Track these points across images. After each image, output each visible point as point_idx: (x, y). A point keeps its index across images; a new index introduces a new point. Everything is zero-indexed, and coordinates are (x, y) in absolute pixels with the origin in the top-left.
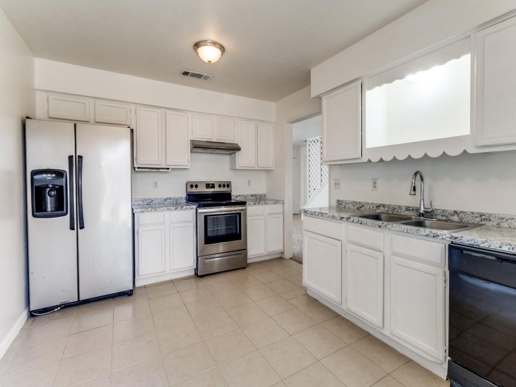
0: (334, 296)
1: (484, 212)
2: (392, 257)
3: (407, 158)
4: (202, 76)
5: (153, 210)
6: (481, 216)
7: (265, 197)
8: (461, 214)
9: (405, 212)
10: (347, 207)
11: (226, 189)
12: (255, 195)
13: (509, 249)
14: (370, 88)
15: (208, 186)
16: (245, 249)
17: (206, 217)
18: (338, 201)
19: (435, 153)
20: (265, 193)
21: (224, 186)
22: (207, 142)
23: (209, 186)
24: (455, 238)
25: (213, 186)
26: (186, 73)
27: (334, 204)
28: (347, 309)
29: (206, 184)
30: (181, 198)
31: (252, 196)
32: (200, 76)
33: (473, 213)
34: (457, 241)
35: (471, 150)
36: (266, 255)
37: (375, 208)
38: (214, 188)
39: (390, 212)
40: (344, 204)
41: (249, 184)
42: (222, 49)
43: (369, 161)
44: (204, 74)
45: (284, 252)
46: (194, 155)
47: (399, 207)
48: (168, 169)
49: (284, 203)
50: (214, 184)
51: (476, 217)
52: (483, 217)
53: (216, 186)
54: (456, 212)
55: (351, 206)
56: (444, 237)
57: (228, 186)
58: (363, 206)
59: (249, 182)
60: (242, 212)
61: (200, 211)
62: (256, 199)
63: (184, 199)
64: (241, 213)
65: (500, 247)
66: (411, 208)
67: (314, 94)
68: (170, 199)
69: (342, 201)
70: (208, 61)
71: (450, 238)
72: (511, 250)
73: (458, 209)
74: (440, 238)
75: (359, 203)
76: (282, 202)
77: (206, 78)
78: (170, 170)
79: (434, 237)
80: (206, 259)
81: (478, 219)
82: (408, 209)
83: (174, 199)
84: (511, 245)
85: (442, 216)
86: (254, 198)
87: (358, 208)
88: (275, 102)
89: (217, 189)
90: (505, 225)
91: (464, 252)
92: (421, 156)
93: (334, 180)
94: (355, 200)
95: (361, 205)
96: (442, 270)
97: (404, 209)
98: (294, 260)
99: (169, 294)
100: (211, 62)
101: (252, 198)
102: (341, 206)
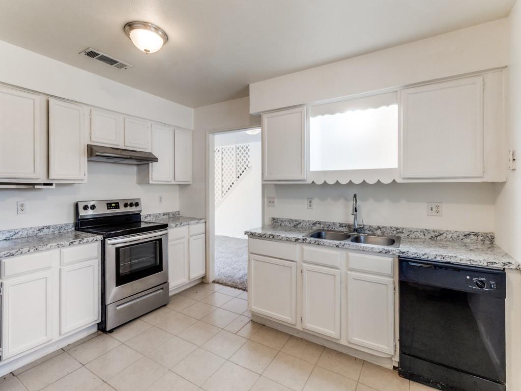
0: (288, 318)
1: (399, 226)
2: (349, 272)
3: (349, 183)
4: (116, 62)
5: (32, 250)
6: (397, 230)
7: (179, 214)
8: (383, 229)
9: (339, 228)
10: (283, 224)
11: (134, 209)
12: (168, 214)
13: (441, 258)
14: (314, 116)
15: (109, 205)
16: (167, 282)
17: (117, 250)
18: (274, 219)
19: (371, 181)
20: (178, 210)
21: (131, 205)
22: (113, 148)
23: (111, 206)
24: (403, 253)
25: (117, 206)
26: (92, 54)
27: (268, 222)
28: (303, 328)
29: (108, 204)
30: (67, 225)
31: (164, 214)
32: (112, 62)
33: (391, 227)
34: (404, 255)
35: (399, 181)
36: (187, 284)
37: (311, 225)
38: (119, 208)
39: (326, 229)
40: (280, 222)
41: (161, 201)
42: (166, 37)
43: (313, 182)
44: (120, 61)
45: (205, 276)
46: (92, 164)
47: (334, 224)
48: (51, 184)
49: (206, 222)
50: (118, 203)
51: (394, 231)
52: (398, 230)
53: (121, 205)
54: (379, 227)
55: (287, 224)
56: (394, 252)
57: (137, 204)
58: (300, 223)
59: (161, 198)
60: (163, 237)
61: (109, 241)
62: (169, 218)
63: (71, 225)
64: (161, 239)
65: (435, 258)
66: (344, 225)
67: (253, 110)
68: (48, 227)
69: (278, 219)
70: (146, 50)
71: (399, 253)
72: (442, 259)
73: (381, 225)
74: (391, 253)
75: (296, 221)
76: (204, 221)
77: (122, 66)
78: (54, 186)
79: (386, 253)
80: (118, 306)
81: (395, 232)
82: (341, 225)
83: (55, 227)
84: (442, 256)
85: (369, 230)
86: (166, 217)
87: (295, 225)
88: (194, 108)
89: (122, 210)
90: (412, 236)
91: (410, 263)
92: (360, 182)
93: (268, 198)
94: (292, 218)
95: (297, 223)
96: (392, 280)
97: (338, 225)
98: (218, 283)
99: (69, 374)
100: (149, 51)
101: (164, 217)
102: (277, 224)
